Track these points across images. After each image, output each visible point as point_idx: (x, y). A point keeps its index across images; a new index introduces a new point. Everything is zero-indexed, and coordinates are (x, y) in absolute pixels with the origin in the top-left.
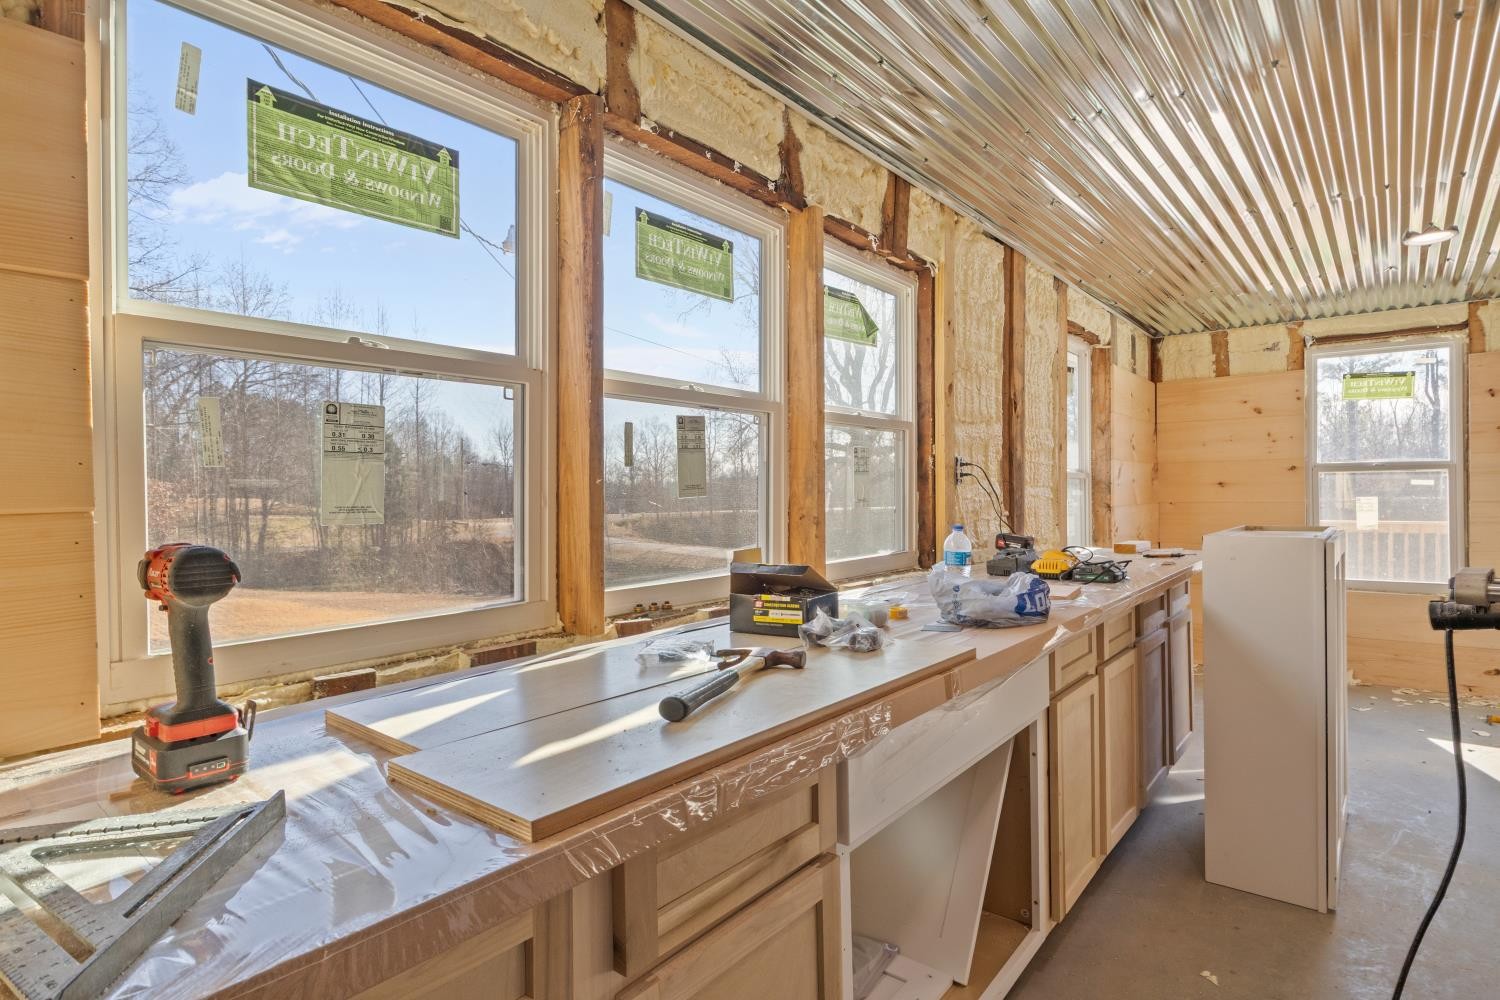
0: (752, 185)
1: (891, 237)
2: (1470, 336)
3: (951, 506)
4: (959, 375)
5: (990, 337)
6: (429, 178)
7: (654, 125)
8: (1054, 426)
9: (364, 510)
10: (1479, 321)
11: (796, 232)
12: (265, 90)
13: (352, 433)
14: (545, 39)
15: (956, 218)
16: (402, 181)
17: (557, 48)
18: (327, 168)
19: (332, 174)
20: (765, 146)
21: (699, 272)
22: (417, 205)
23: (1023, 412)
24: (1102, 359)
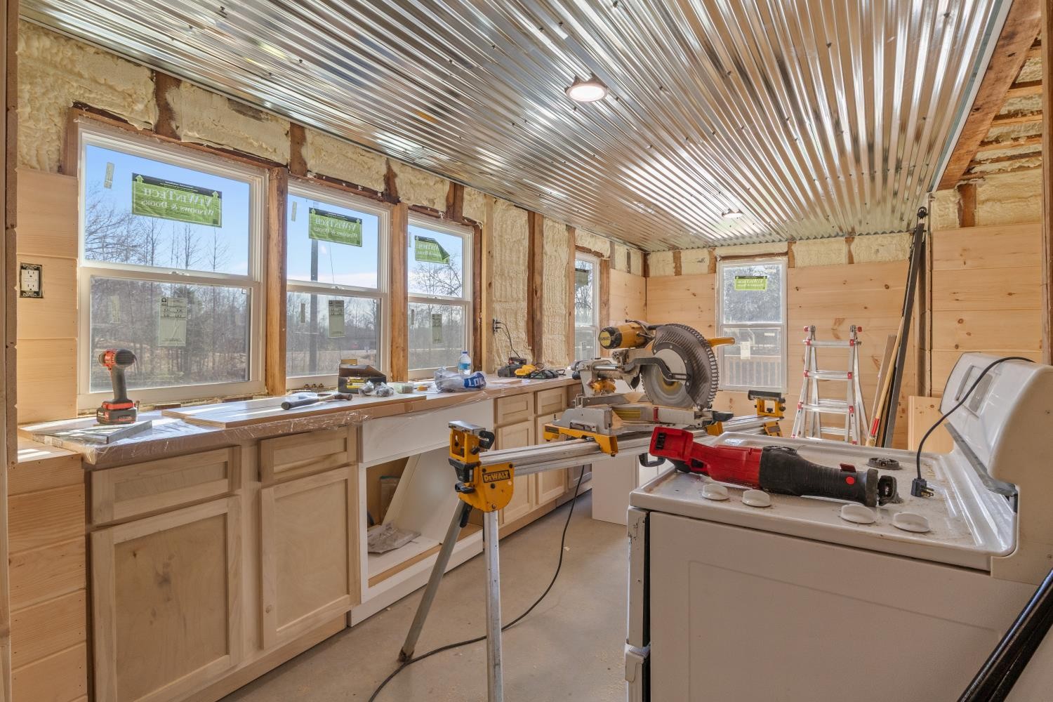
0: (369, 194)
1: (452, 212)
2: (789, 258)
3: (490, 344)
4: (497, 278)
5: (519, 258)
6: (208, 204)
7: (315, 175)
8: (566, 303)
9: (177, 340)
10: (792, 251)
11: (395, 213)
12: (140, 176)
13: (172, 309)
14: (261, 146)
15: (495, 200)
16: (196, 206)
17: (267, 149)
18: (164, 204)
19: (166, 206)
20: (376, 176)
21: (343, 234)
22: (203, 215)
23: (542, 296)
24: (606, 265)
